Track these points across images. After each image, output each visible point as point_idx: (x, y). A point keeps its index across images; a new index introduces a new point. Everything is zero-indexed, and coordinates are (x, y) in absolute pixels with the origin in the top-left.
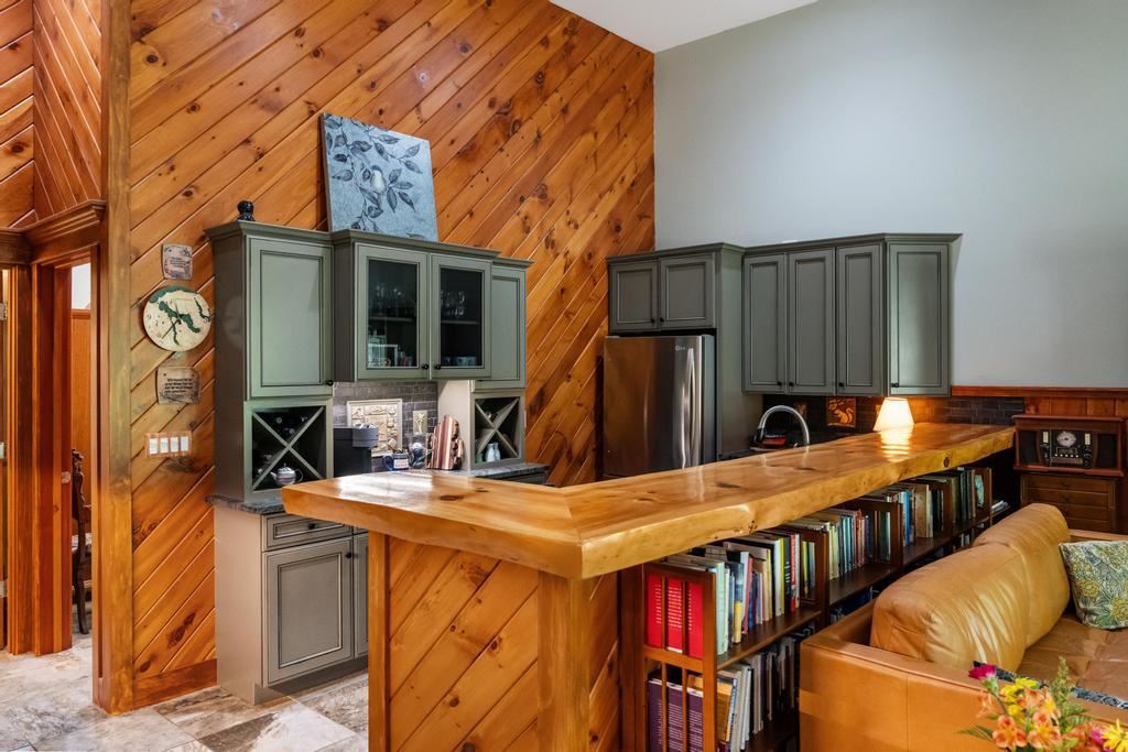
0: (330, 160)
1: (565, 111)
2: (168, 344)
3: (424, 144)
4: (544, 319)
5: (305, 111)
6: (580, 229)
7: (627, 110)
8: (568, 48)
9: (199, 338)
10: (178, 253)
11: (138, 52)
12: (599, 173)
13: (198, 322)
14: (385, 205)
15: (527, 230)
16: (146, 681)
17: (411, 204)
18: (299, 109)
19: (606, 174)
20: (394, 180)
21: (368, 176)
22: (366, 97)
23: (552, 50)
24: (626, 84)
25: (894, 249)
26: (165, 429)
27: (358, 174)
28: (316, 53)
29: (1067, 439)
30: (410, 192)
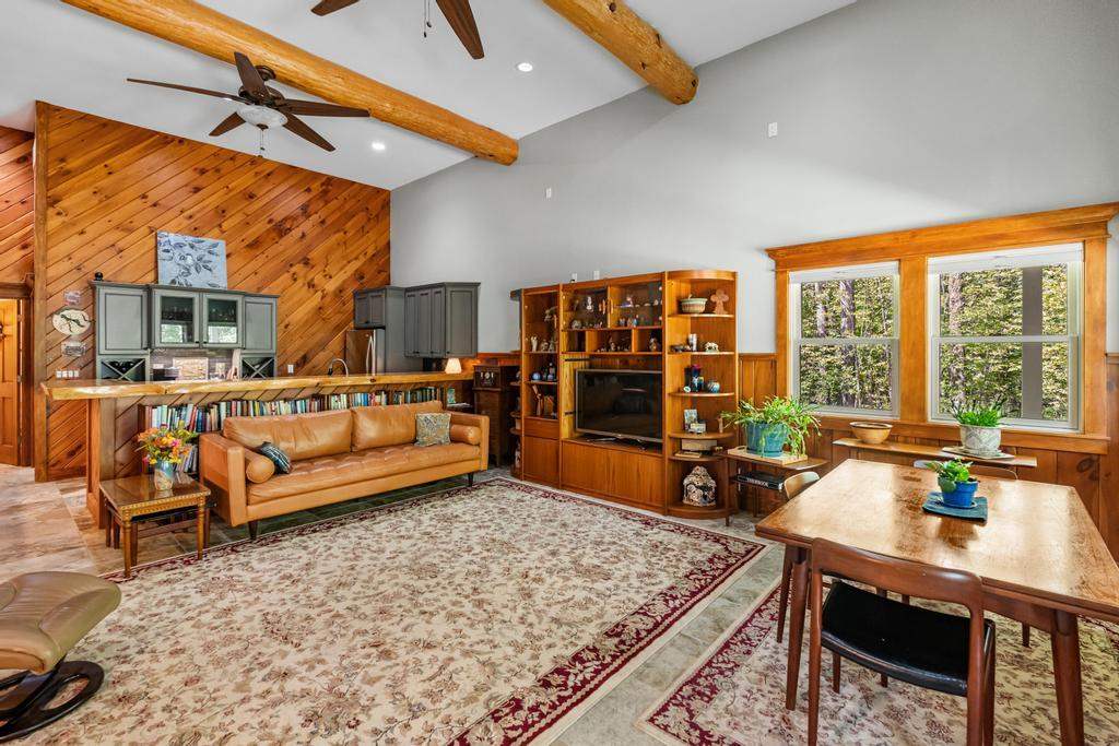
0: (160, 252)
1: (323, 222)
2: (68, 332)
3: (222, 243)
4: (307, 321)
5: (148, 231)
6: (333, 279)
7: (369, 219)
8: (325, 192)
9: (84, 330)
10: (73, 293)
11: (51, 211)
12: (348, 251)
13: (82, 322)
14: (193, 270)
15: (295, 280)
16: (53, 471)
17: (210, 270)
18: (144, 230)
19: (352, 252)
20: (200, 259)
21: (184, 258)
22: (187, 222)
23: (314, 193)
24: (370, 207)
25: (450, 289)
26: (66, 367)
27: (177, 258)
28: (155, 205)
29: (487, 375)
30: (210, 265)
